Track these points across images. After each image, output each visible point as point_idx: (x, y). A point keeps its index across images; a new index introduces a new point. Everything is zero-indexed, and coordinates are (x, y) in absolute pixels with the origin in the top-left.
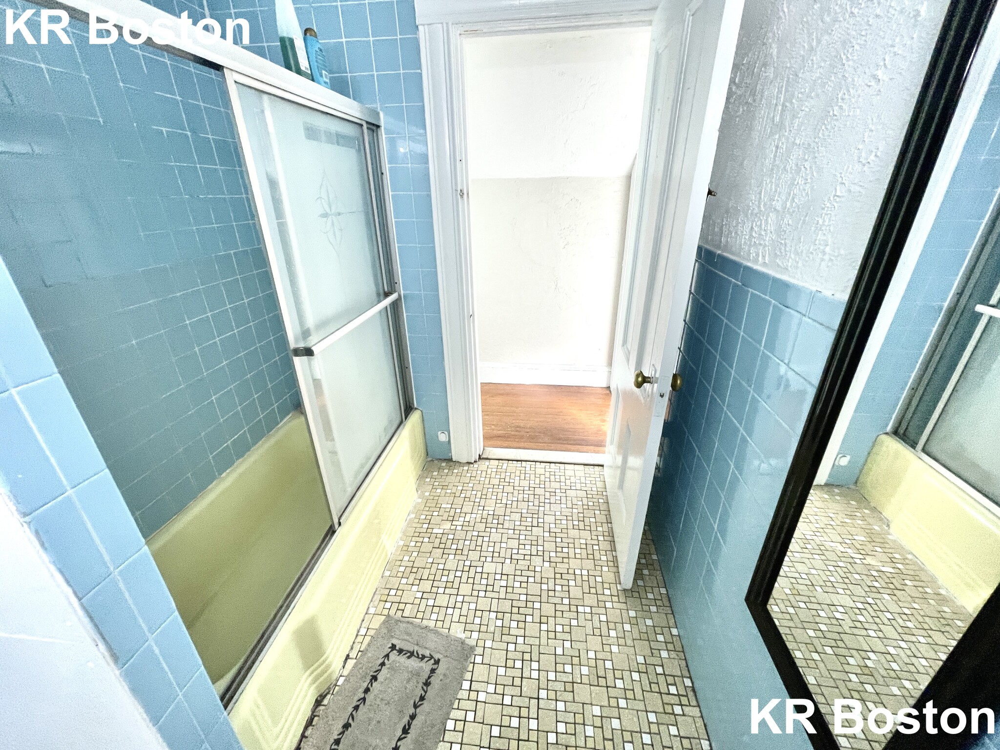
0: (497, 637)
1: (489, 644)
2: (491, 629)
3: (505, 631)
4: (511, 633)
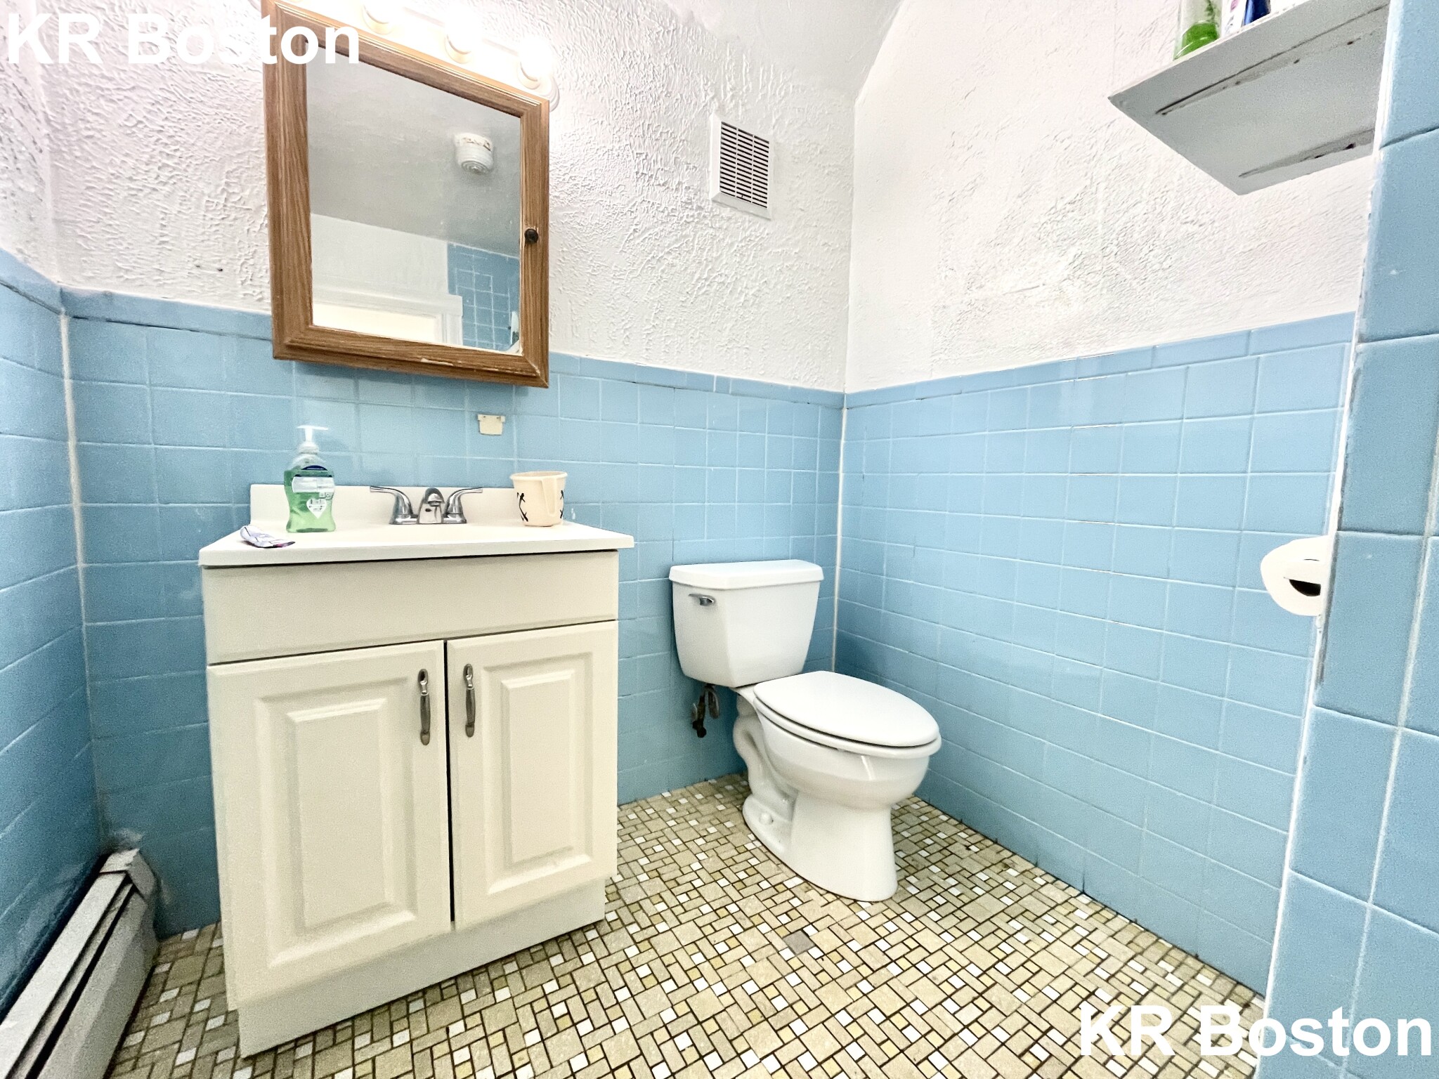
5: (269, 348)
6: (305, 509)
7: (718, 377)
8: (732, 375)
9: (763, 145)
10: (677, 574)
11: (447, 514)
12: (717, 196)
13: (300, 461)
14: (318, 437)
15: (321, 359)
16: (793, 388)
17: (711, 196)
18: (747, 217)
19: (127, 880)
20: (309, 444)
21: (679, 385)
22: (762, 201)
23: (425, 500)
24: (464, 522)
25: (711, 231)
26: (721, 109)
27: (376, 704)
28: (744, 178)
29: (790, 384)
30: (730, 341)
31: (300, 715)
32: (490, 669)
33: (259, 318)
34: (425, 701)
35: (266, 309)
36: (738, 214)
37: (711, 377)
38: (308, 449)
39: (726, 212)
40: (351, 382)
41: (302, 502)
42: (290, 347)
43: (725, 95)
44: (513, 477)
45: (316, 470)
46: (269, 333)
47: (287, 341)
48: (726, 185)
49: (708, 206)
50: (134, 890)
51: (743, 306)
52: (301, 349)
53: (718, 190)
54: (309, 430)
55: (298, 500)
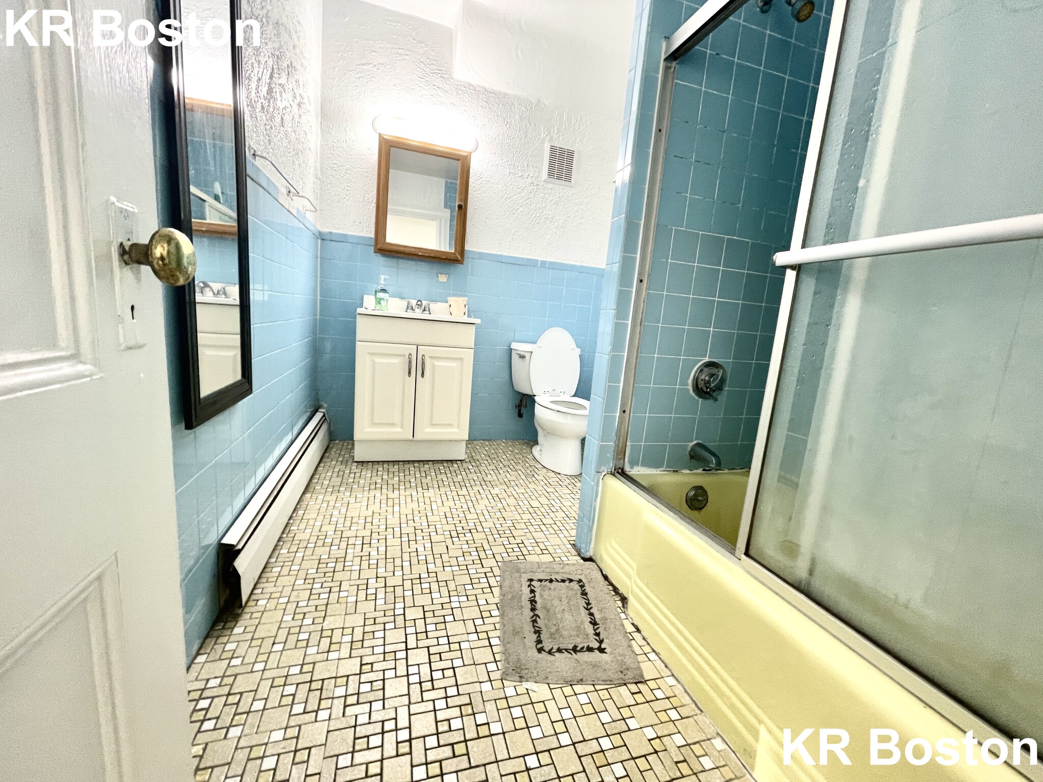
0: (476, 699)
1: (486, 687)
2: (490, 706)
3: (468, 708)
4: (458, 709)
5: (373, 248)
6: (380, 303)
7: (541, 261)
8: (548, 259)
9: (571, 154)
10: (514, 346)
11: (424, 310)
12: (546, 179)
13: (379, 287)
14: (385, 280)
15: (388, 253)
16: (580, 266)
17: (543, 179)
18: (561, 187)
19: (324, 416)
20: (382, 282)
21: (522, 264)
22: (568, 179)
23: (417, 304)
24: (430, 314)
25: (542, 195)
26: (551, 138)
27: (396, 361)
28: (561, 170)
29: (578, 264)
30: (548, 244)
31: (377, 360)
32: (431, 357)
33: (371, 238)
34: (410, 362)
35: (373, 235)
36: (557, 186)
37: (538, 260)
38: (382, 283)
39: (550, 186)
40: (396, 260)
41: (379, 301)
42: (379, 249)
43: (554, 133)
44: (448, 298)
45: (384, 291)
46: (373, 243)
47: (378, 247)
48: (551, 174)
49: (541, 184)
50: (325, 419)
51: (556, 228)
52: (383, 250)
53: (547, 176)
54: (383, 277)
55: (378, 300)
